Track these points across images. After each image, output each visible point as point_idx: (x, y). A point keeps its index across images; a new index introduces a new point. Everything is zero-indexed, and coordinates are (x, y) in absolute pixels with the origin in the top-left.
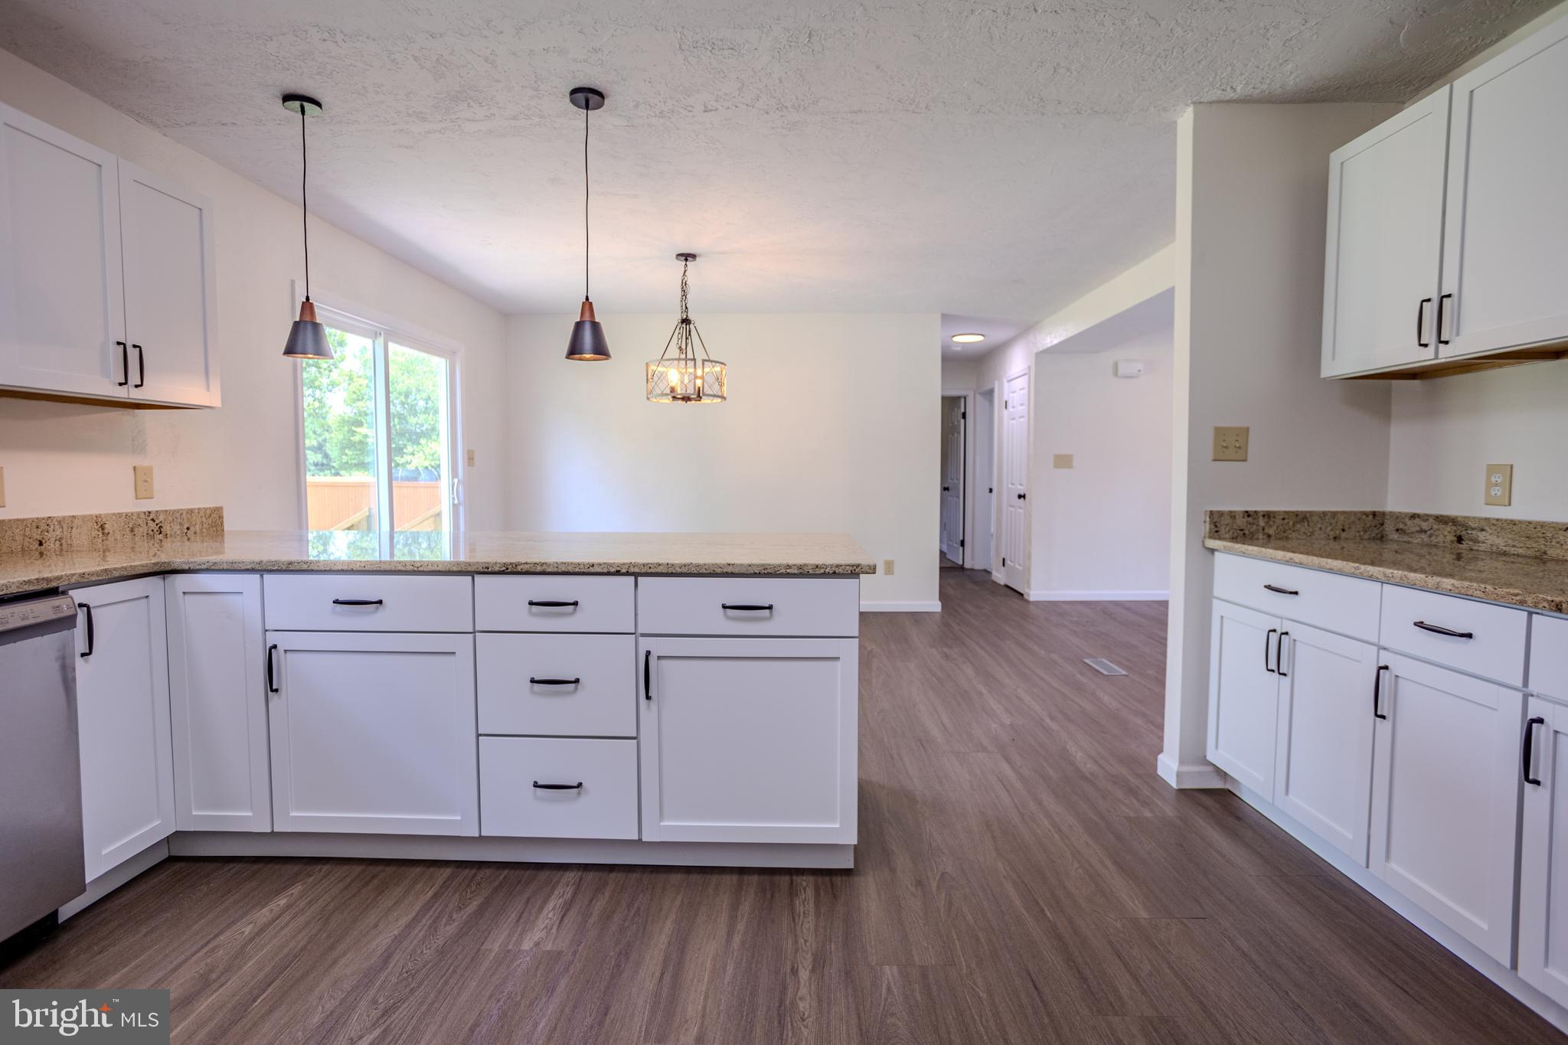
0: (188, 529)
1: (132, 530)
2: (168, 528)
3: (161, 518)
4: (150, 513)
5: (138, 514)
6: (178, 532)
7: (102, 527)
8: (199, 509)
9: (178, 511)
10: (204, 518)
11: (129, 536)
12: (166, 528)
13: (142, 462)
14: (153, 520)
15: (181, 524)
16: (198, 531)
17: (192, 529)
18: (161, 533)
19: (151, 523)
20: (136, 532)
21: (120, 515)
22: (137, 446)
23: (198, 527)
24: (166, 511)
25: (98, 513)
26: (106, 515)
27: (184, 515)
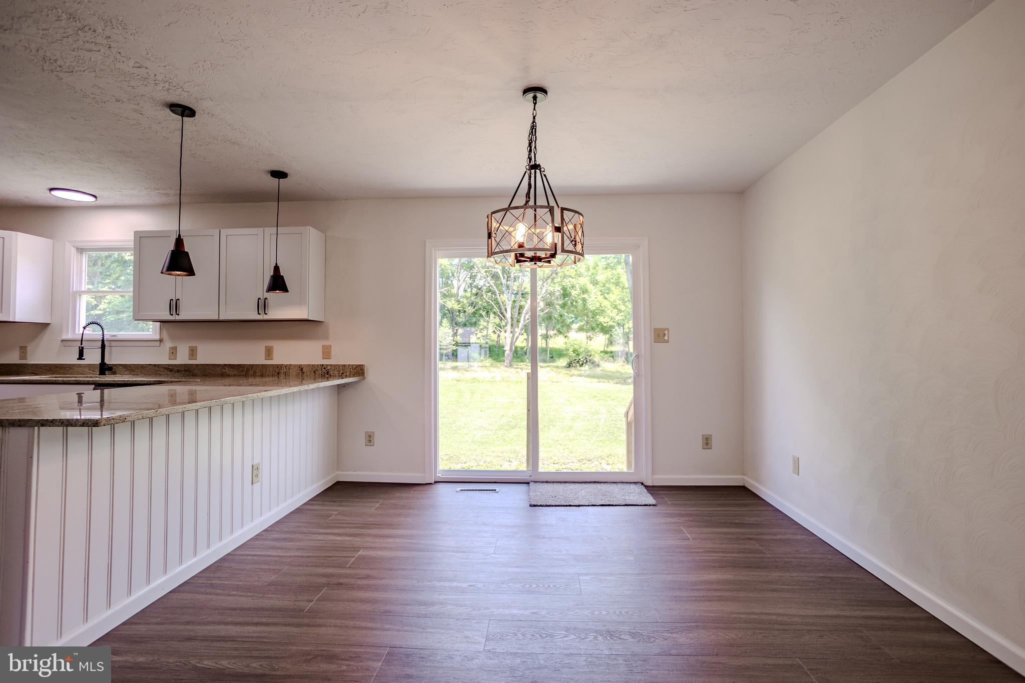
0: (342, 373)
1: (314, 372)
2: (332, 372)
3: (329, 368)
4: (323, 365)
5: (318, 365)
6: (337, 375)
7: (302, 370)
8: (349, 365)
9: (337, 365)
10: (352, 370)
11: (313, 374)
12: (331, 373)
13: (326, 343)
14: (324, 368)
15: (339, 371)
16: (348, 375)
17: (345, 374)
18: (328, 374)
19: (323, 370)
20: (316, 372)
21: (310, 365)
22: (326, 337)
23: (348, 373)
24: (331, 365)
25: (300, 363)
26: (304, 365)
27: (341, 367)
